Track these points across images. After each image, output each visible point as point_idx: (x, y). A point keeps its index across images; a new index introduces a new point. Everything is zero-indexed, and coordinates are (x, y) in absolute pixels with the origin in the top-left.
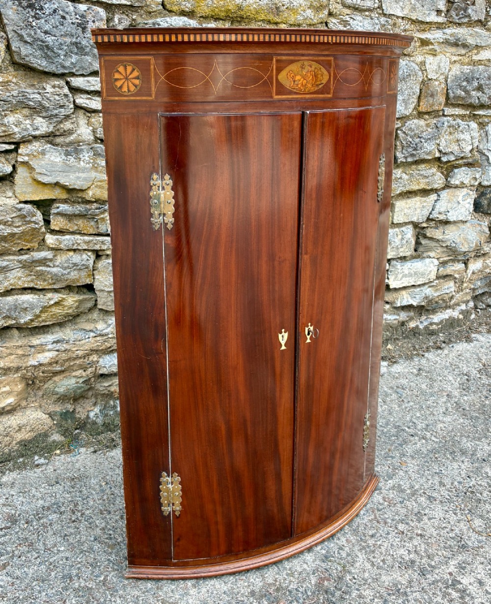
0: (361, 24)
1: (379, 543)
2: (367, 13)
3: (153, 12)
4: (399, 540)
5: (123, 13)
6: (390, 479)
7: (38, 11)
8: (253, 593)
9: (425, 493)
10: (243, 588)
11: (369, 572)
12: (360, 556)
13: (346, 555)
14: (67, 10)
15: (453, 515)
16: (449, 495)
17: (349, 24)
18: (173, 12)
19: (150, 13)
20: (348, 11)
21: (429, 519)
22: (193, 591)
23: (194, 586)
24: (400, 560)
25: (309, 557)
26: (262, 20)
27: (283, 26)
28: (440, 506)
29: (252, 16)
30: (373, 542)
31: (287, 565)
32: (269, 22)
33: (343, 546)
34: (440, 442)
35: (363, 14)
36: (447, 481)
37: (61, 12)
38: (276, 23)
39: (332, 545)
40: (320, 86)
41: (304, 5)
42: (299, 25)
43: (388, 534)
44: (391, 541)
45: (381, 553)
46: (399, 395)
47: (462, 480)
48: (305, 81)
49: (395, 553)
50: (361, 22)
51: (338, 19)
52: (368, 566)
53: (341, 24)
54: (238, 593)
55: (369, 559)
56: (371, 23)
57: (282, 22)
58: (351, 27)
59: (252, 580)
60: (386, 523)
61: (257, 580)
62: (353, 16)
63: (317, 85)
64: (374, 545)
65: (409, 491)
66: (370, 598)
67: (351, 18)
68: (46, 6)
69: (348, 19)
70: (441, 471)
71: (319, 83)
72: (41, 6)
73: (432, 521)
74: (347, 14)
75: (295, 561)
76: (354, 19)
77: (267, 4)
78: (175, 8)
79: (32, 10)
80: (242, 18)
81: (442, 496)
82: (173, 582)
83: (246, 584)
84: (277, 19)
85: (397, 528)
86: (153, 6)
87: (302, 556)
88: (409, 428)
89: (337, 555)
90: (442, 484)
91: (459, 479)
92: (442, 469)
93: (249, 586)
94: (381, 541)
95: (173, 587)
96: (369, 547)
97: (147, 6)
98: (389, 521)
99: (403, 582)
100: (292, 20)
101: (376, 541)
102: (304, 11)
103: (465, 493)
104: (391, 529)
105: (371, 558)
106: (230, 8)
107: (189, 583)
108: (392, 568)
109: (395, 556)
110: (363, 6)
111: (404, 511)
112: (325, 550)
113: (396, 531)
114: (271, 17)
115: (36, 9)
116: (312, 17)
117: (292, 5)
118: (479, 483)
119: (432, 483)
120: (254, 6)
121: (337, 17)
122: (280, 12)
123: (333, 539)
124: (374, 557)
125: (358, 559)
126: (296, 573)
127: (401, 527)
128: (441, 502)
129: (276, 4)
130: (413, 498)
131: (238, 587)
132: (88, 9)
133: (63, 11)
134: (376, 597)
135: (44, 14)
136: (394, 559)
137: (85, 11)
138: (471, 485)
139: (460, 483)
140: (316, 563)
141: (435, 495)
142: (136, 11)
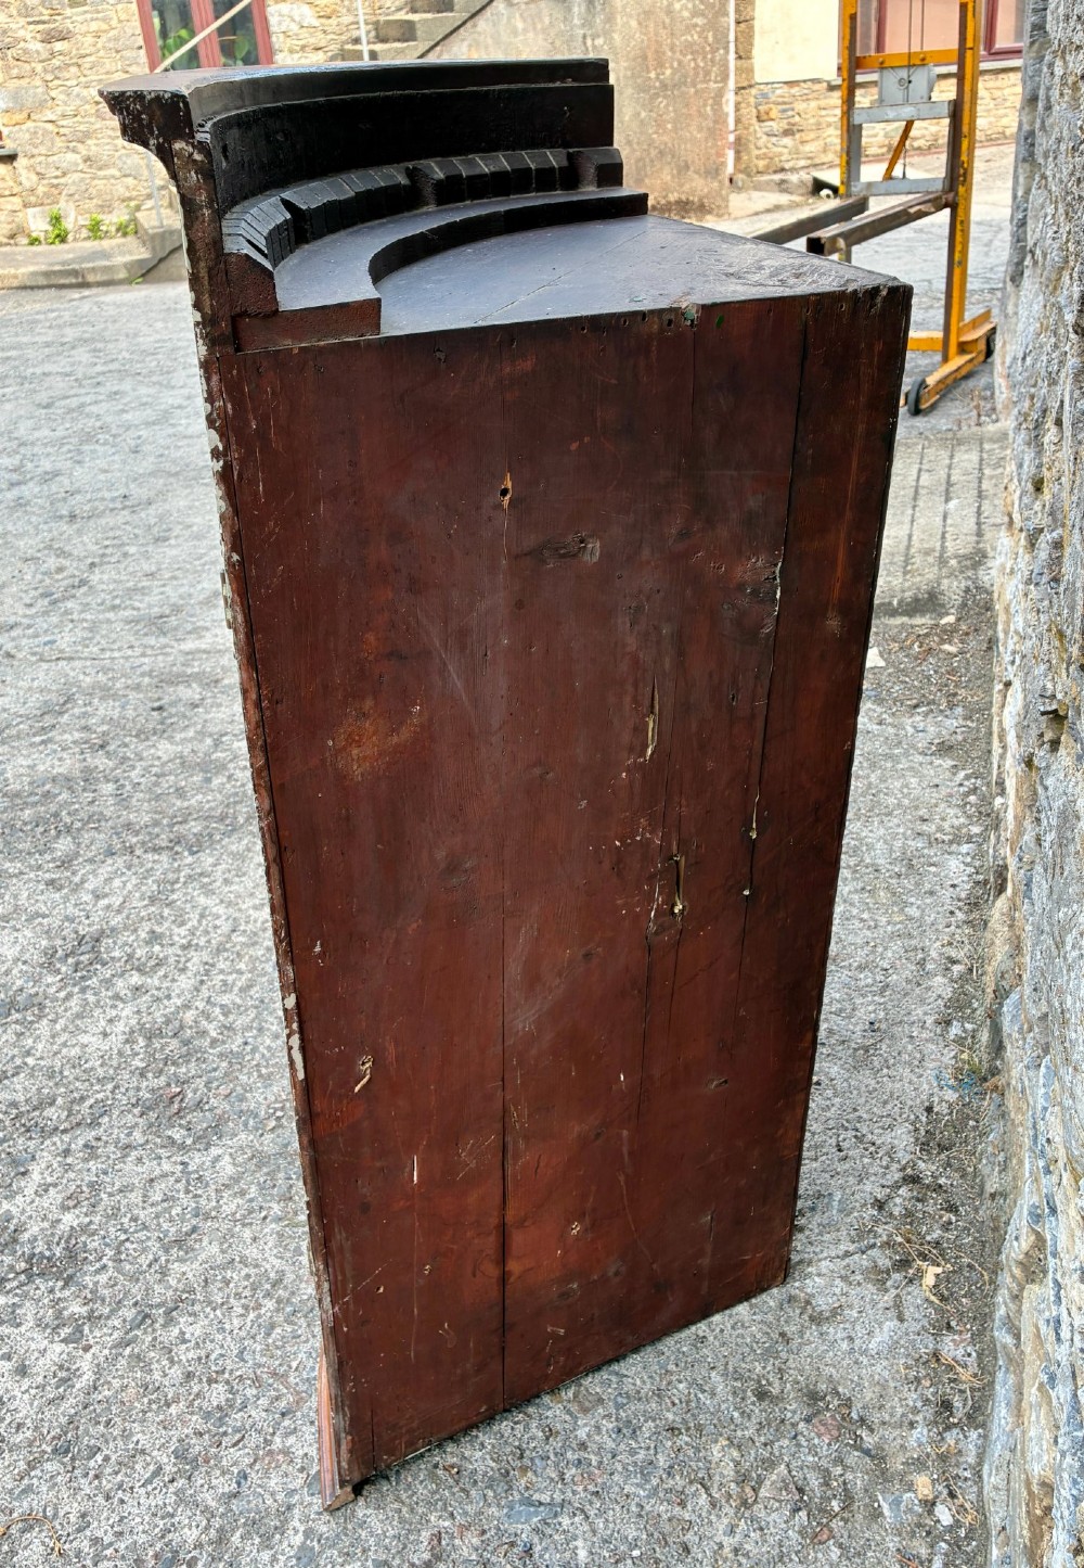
1: (252, 1315)
6: (303, 1547)
11: (245, 1242)
12: (277, 1262)
21: (159, 1471)
24: (197, 1308)
28: (142, 1539)
30: (263, 1311)
43: (240, 1355)
44: (229, 1339)
45: (238, 1296)
49: (212, 1316)
52: (252, 1252)
55: (256, 1266)
60: (257, 1381)
64: (259, 1306)
65: (236, 1539)
66: (225, 1200)
73: (152, 1468)
85: (227, 1382)
94: (249, 1324)
96: (268, 1295)
99: (176, 1264)
101: (259, 1316)
104: (238, 1373)
105: (252, 1271)
108: (206, 1281)
109: (208, 1310)
113: (227, 1376)
124: (248, 1276)
125: (275, 1251)
127: (217, 1395)
130: (217, 1522)
134: (215, 1208)
136: (210, 1303)
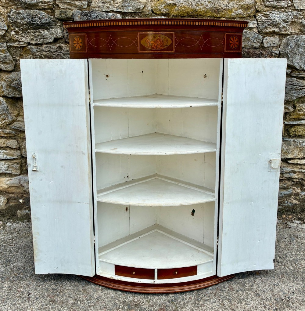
0: (278, 16)
2: (283, 10)
3: (147, 15)
4: (218, 307)
5: (131, 16)
7: (89, 17)
8: (124, 302)
9: (256, 291)
10: (122, 299)
13: (183, 303)
14: (103, 16)
15: (263, 307)
16: (270, 298)
17: (269, 16)
18: (158, 14)
19: (146, 15)
20: (269, 9)
22: (99, 291)
23: (102, 290)
25: (164, 298)
26: (210, 16)
27: (223, 19)
29: (202, 14)
31: (150, 297)
32: (214, 17)
33: (186, 299)
34: (294, 270)
35: (280, 10)
36: (276, 290)
37: (99, 17)
38: (219, 18)
39: (180, 297)
40: (166, 47)
41: (236, 7)
42: (234, 18)
46: (291, 240)
47: (287, 292)
48: (156, 44)
50: (278, 14)
51: (262, 14)
53: (264, 17)
54: (117, 299)
56: (286, 15)
57: (222, 17)
58: (270, 18)
59: (128, 297)
61: (131, 298)
62: (272, 12)
63: (164, 46)
67: (271, 13)
68: (93, 15)
69: (269, 14)
70: (278, 284)
71: (166, 45)
72: (91, 15)
74: (268, 11)
75: (156, 297)
76: (272, 13)
77: (211, 8)
78: (158, 13)
79: (87, 17)
80: (197, 15)
81: (266, 296)
82: (95, 285)
83: (124, 297)
84: (218, 15)
86: (146, 12)
87: (161, 296)
88: (280, 258)
89: (178, 302)
90: (272, 291)
91: (285, 291)
92: (280, 284)
93: (125, 299)
95: (93, 287)
97: (144, 12)
98: (222, 297)
100: (229, 15)
102: (236, 10)
103: (282, 300)
106: (188, 11)
107: (101, 288)
110: (279, 6)
111: (235, 295)
112: (174, 297)
114: (214, 14)
115: (88, 16)
116: (242, 13)
117: (228, 8)
118: (297, 298)
119: (266, 288)
120: (203, 9)
121: (262, 13)
122: (220, 11)
123: (183, 294)
126: (151, 302)
128: (262, 299)
129: (217, 8)
131: (120, 297)
132: (113, 15)
133: (101, 16)
135: (92, 18)
137: (111, 16)
138: (290, 297)
139: (284, 293)
140: (165, 301)
141: (262, 294)
142: (138, 15)
